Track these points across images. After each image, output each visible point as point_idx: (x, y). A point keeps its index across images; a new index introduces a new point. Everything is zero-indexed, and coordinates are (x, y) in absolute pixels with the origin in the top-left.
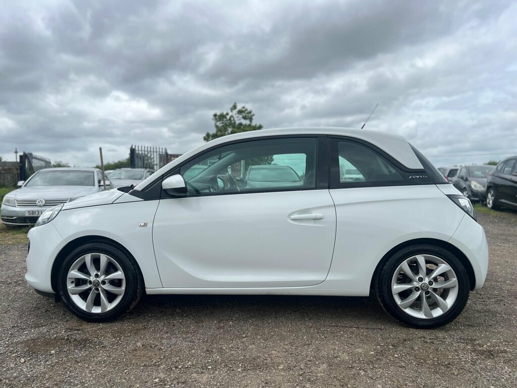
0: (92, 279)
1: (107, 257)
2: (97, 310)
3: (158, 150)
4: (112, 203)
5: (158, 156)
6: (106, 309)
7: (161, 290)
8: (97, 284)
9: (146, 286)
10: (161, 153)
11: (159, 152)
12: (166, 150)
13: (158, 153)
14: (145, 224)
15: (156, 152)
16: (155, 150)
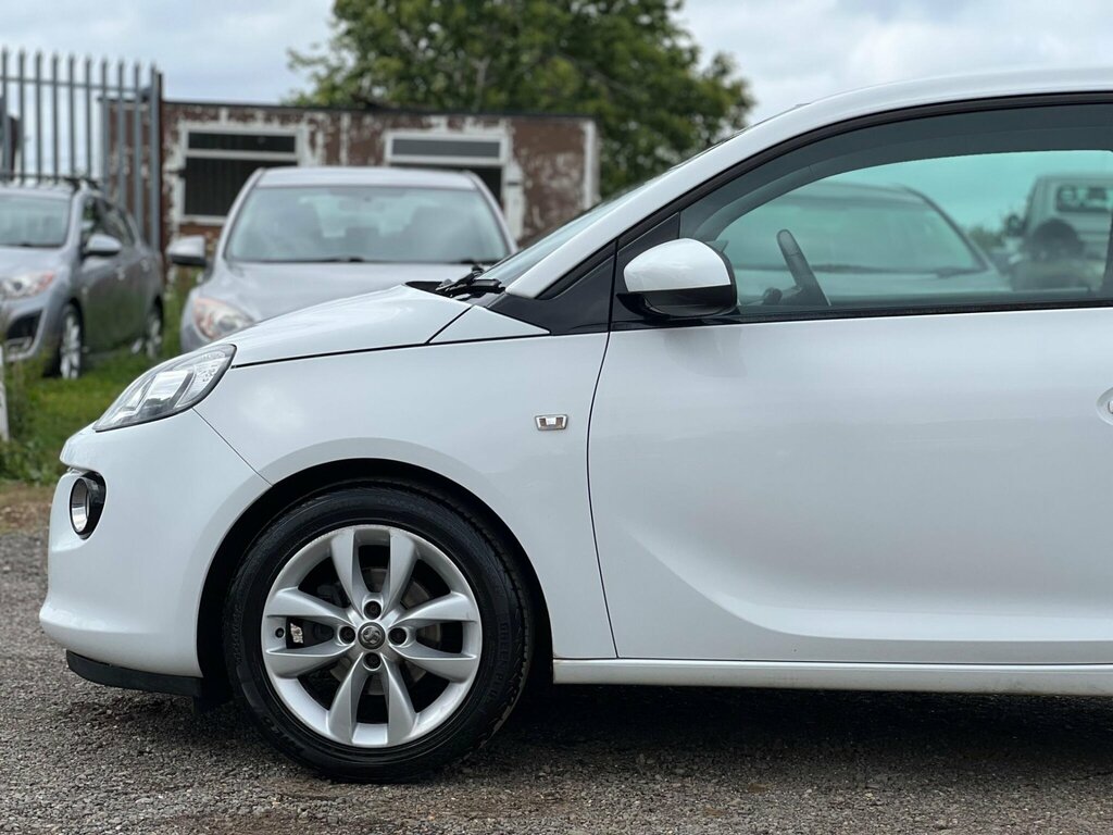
0: (356, 619)
1: (415, 542)
2: (372, 737)
3: (96, 79)
4: (427, 344)
5: (96, 108)
6: (408, 731)
7: (609, 667)
8: (373, 642)
9: (557, 650)
10: (113, 94)
11: (104, 87)
12: (158, 78)
13: (96, 94)
14: (560, 420)
15: (88, 87)
16: (80, 77)
